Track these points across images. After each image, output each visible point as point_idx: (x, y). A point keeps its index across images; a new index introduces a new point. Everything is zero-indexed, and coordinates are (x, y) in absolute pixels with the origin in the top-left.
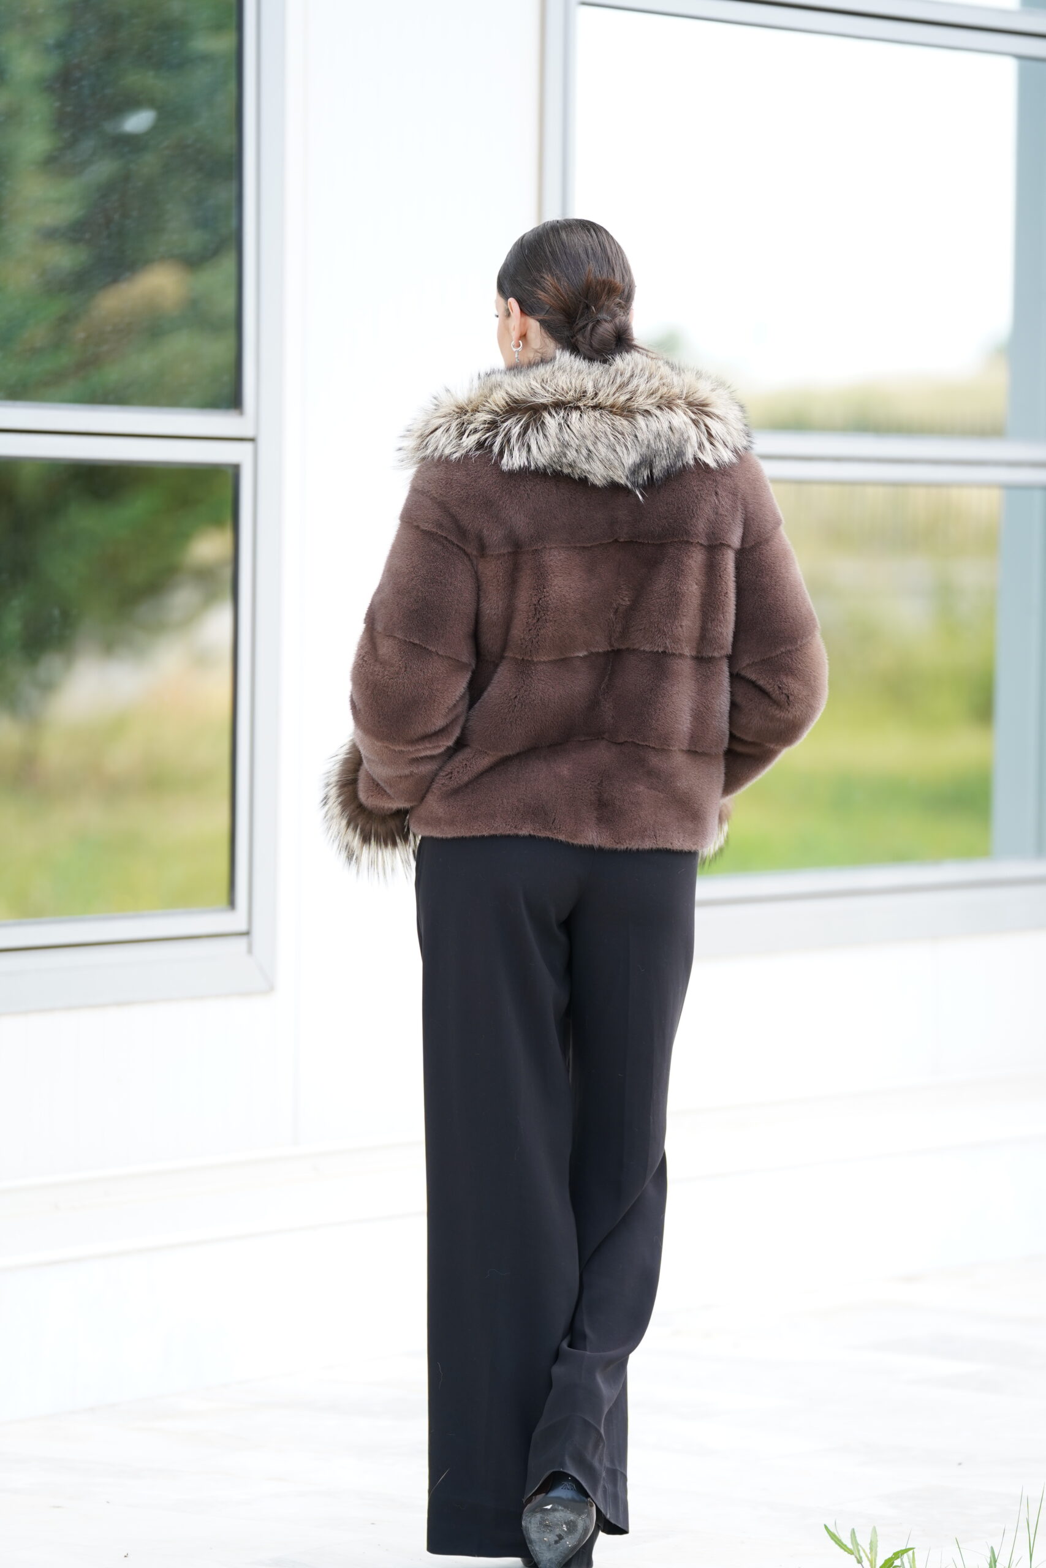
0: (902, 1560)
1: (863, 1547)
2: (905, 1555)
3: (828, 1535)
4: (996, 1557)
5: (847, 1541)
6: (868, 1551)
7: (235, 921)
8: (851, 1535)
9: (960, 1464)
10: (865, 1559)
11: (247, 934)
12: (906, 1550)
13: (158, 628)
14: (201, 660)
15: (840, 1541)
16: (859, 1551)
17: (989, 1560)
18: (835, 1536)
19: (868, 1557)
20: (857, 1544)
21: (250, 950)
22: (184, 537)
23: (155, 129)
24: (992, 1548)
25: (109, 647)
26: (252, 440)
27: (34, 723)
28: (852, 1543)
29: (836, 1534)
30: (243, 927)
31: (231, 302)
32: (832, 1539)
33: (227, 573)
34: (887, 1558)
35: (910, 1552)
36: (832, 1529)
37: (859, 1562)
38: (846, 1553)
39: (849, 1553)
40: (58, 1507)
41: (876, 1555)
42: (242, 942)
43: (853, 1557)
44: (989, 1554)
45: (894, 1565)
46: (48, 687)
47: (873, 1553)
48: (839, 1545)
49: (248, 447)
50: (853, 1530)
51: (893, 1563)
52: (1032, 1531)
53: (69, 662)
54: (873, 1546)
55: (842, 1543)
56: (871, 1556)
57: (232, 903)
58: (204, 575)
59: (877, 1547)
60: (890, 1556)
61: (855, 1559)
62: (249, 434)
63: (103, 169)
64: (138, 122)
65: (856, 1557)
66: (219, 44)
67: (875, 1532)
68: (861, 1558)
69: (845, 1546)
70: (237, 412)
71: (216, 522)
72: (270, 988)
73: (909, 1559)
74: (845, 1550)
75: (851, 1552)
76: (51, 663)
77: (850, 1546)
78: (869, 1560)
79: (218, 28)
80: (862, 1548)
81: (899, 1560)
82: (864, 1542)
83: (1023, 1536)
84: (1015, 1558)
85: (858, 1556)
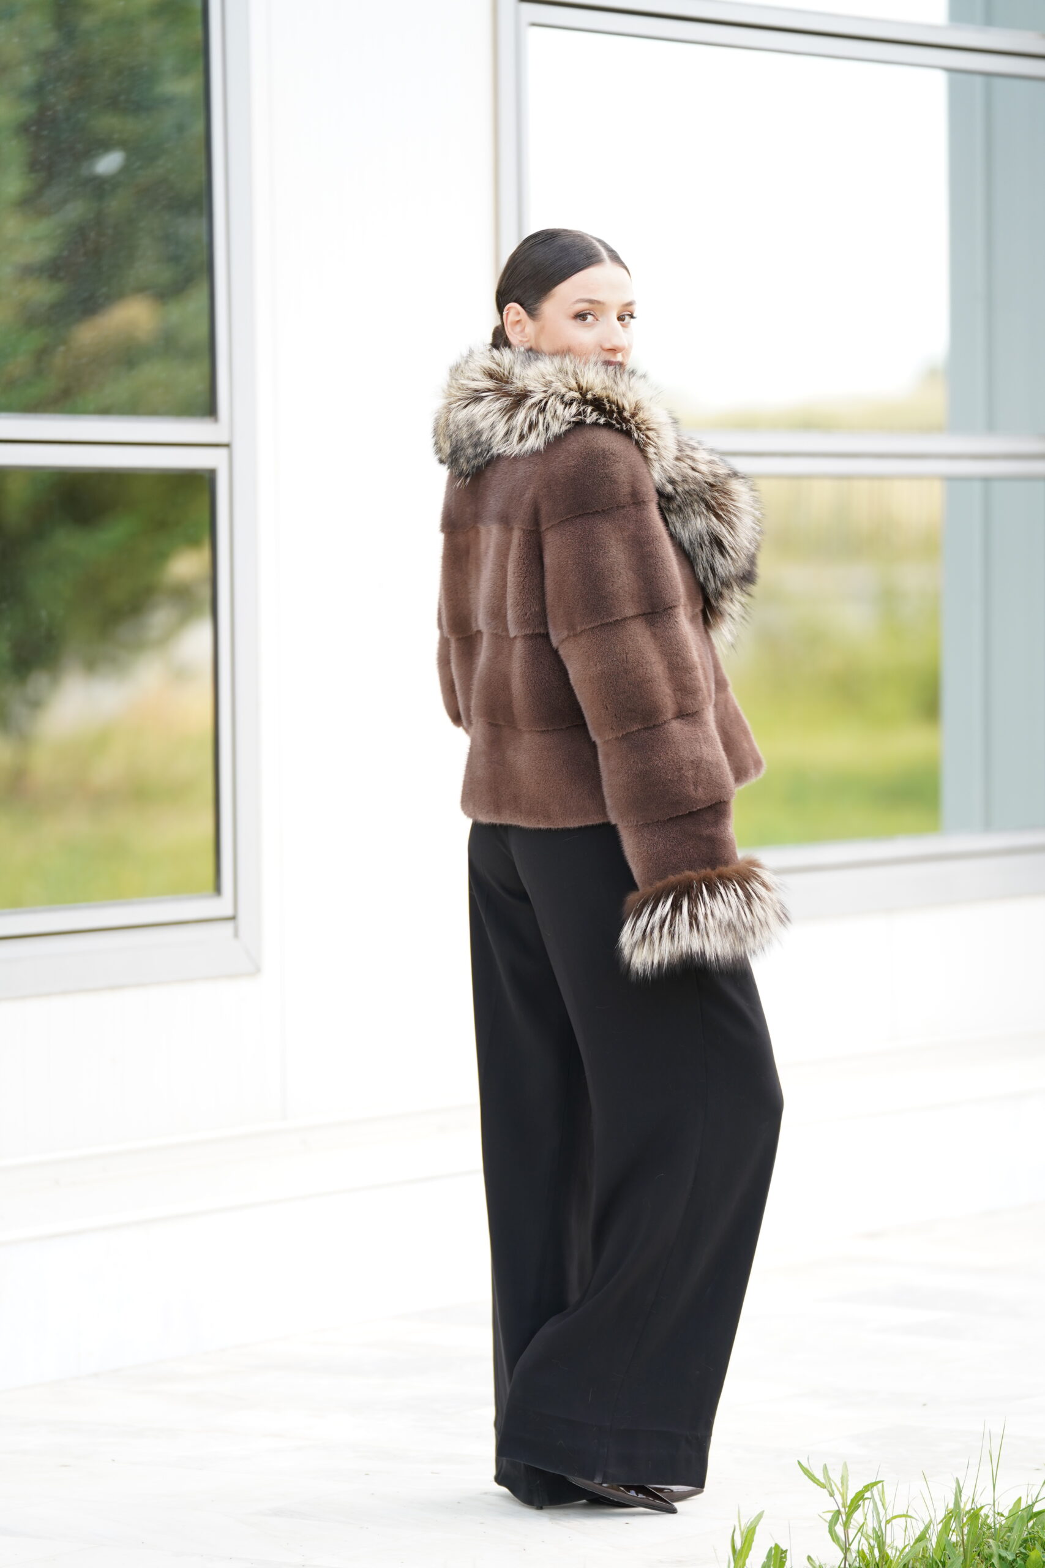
0: (872, 1492)
1: (836, 1482)
2: (875, 1488)
3: (800, 1470)
4: (961, 1487)
5: (819, 1476)
6: (839, 1485)
7: (221, 906)
8: (823, 1470)
9: (924, 1405)
10: (836, 1492)
11: (233, 918)
12: (876, 1483)
13: (139, 646)
14: (181, 675)
15: (813, 1476)
16: (831, 1485)
17: (954, 1491)
18: (808, 1471)
19: (840, 1491)
20: (829, 1479)
21: (236, 934)
22: (162, 557)
23: (125, 169)
24: (957, 1479)
25: (91, 666)
26: (227, 446)
27: (23, 739)
28: (824, 1478)
29: (810, 1470)
30: (228, 912)
31: (204, 329)
32: (805, 1474)
33: (206, 592)
34: (858, 1491)
35: (880, 1485)
36: (805, 1464)
37: (832, 1495)
38: (819, 1487)
39: (821, 1487)
40: (66, 1466)
41: (847, 1488)
42: (229, 927)
43: (825, 1490)
44: (954, 1485)
45: (865, 1497)
46: (36, 705)
47: (845, 1487)
48: (812, 1480)
49: (223, 452)
50: (825, 1465)
51: (864, 1495)
52: (995, 1465)
53: (55, 681)
54: (844, 1480)
55: (815, 1478)
56: (843, 1490)
57: (218, 889)
58: (182, 594)
59: (848, 1481)
60: (860, 1489)
61: (828, 1493)
62: (224, 439)
63: (76, 210)
64: (109, 163)
65: (829, 1491)
66: (185, 87)
67: (846, 1467)
68: (833, 1491)
69: (818, 1480)
70: (212, 419)
71: (193, 542)
72: (257, 970)
73: (878, 1491)
74: (818, 1485)
75: (823, 1486)
76: (39, 680)
77: (822, 1480)
78: (840, 1493)
79: (183, 71)
80: (834, 1483)
81: (869, 1492)
82: (836, 1478)
83: (986, 1470)
84: (979, 1489)
85: (830, 1490)
